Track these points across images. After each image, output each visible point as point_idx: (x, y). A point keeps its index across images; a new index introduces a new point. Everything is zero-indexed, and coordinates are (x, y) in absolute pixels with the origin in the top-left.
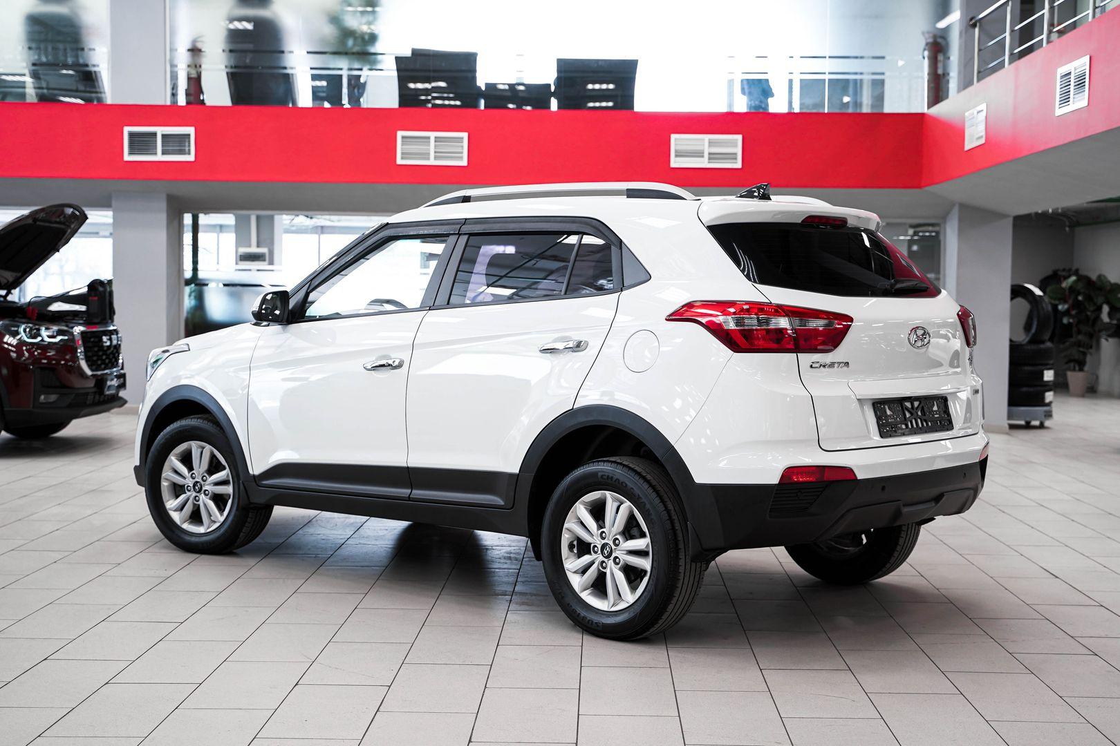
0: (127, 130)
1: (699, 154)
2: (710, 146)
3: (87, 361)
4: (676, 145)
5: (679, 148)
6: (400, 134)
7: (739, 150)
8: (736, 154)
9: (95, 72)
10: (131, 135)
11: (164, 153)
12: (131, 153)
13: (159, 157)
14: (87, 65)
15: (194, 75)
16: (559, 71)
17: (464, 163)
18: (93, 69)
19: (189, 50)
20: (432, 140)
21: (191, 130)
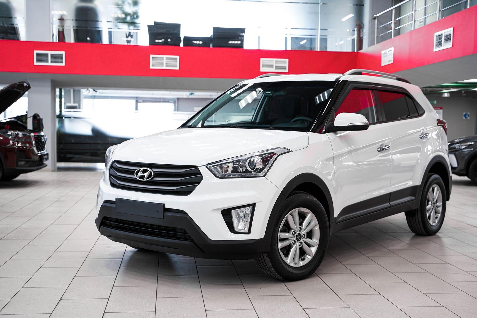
0: (35, 52)
1: (272, 66)
2: (276, 63)
3: (36, 148)
4: (263, 63)
5: (264, 64)
6: (151, 56)
7: (287, 65)
8: (285, 67)
9: (17, 27)
10: (37, 54)
11: (51, 62)
12: (37, 62)
13: (50, 64)
14: (13, 24)
15: (61, 30)
16: (214, 32)
17: (178, 68)
18: (16, 26)
19: (59, 19)
20: (165, 59)
21: (63, 53)
